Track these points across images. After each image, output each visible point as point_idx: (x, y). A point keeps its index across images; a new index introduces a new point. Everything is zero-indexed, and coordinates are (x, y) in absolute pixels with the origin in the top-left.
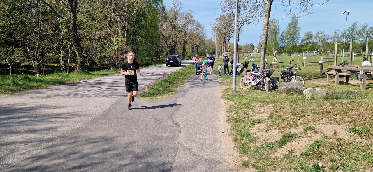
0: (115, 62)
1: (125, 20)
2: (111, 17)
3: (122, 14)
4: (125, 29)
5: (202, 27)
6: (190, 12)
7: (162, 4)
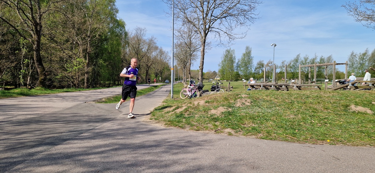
0: (76, 82)
1: (87, 43)
2: (73, 41)
3: (84, 38)
4: (87, 52)
5: (166, 54)
6: (153, 39)
7: (125, 30)
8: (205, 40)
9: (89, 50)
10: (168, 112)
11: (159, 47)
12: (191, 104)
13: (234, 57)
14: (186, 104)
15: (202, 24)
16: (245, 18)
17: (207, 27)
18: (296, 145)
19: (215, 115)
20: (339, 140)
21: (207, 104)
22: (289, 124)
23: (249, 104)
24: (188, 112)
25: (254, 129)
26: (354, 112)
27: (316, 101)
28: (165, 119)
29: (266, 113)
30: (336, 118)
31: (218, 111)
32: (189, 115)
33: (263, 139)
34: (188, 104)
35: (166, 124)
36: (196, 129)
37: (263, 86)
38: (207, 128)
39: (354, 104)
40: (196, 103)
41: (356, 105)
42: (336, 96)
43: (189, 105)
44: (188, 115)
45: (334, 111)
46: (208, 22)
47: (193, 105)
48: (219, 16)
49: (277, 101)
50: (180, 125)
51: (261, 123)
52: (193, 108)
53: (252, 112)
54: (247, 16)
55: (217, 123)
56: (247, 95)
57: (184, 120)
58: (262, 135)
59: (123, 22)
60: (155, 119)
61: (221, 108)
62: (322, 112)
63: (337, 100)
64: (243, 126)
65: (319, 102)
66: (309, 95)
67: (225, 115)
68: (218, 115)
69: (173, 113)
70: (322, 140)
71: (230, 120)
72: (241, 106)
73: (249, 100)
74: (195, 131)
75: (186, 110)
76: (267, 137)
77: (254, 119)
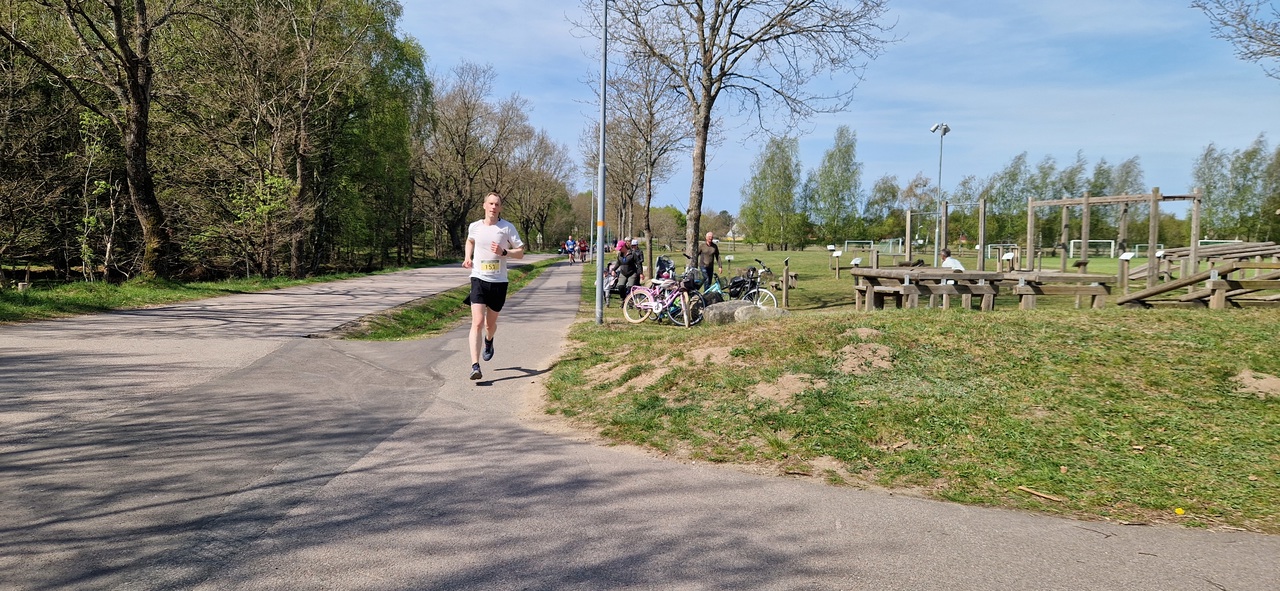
0: (262, 257)
1: (299, 124)
2: (253, 114)
3: (290, 106)
4: (297, 151)
5: (559, 153)
6: (517, 105)
7: (422, 76)
8: (707, 118)
9: (305, 146)
10: (603, 387)
11: (537, 131)
12: (683, 359)
13: (797, 165)
14: (664, 358)
15: (695, 63)
16: (848, 42)
17: (716, 72)
18: (1071, 524)
19: (771, 402)
20: (1216, 508)
21: (739, 362)
22: (1035, 445)
23: (885, 365)
24: (674, 388)
25: (913, 460)
26: (1252, 398)
27: (1115, 355)
28: (599, 414)
29: (950, 402)
30: (1192, 422)
31: (783, 390)
32: (679, 401)
33: (954, 500)
34: (670, 358)
35: (605, 434)
36: (714, 456)
37: (911, 282)
38: (751, 454)
39: (1251, 368)
40: (699, 355)
41: (1256, 370)
42: (1184, 334)
43: (676, 363)
44: (677, 400)
45: (1183, 394)
46: (717, 57)
47: (691, 364)
48: (758, 35)
49: (981, 353)
50: (656, 439)
51: (939, 438)
52: (691, 377)
53: (898, 396)
54: (854, 35)
55: (785, 436)
56: (875, 332)
57: (666, 421)
58: (946, 485)
59: (418, 48)
60: (565, 412)
61: (788, 376)
62: (1141, 396)
63: (1189, 348)
64: (874, 447)
65: (1127, 359)
66: (1086, 328)
67: (806, 404)
68: (785, 405)
69: (622, 389)
70: (1156, 507)
71: (827, 422)
72: (858, 372)
73: (884, 350)
74: (711, 465)
75: (669, 383)
76: (964, 492)
77: (908, 420)
